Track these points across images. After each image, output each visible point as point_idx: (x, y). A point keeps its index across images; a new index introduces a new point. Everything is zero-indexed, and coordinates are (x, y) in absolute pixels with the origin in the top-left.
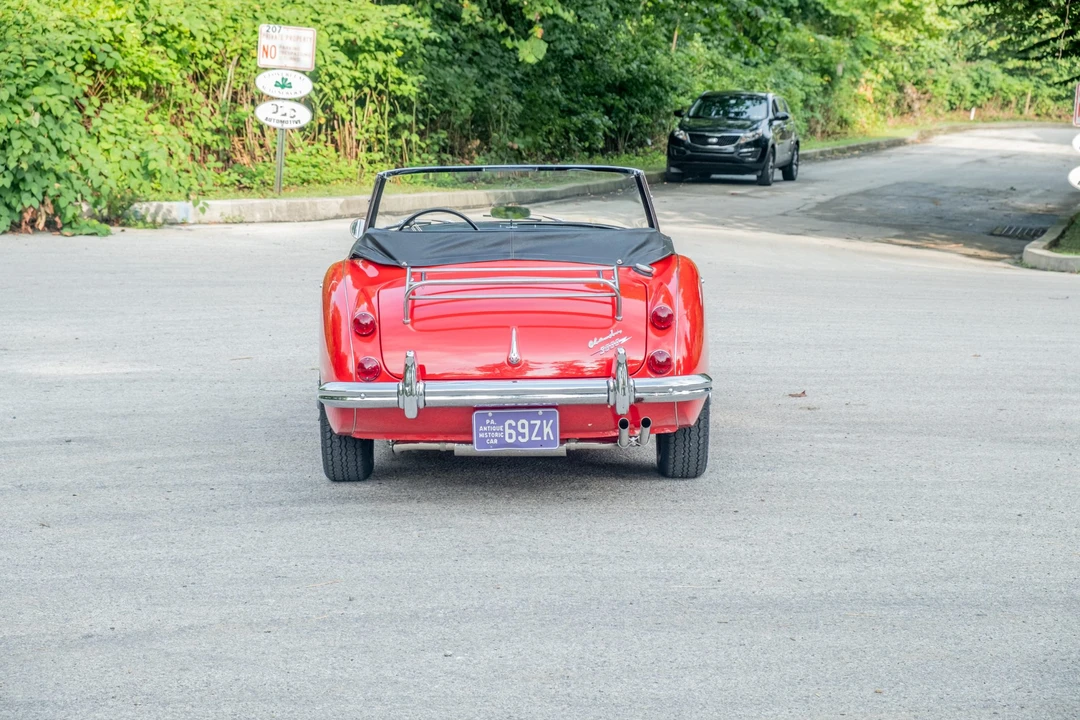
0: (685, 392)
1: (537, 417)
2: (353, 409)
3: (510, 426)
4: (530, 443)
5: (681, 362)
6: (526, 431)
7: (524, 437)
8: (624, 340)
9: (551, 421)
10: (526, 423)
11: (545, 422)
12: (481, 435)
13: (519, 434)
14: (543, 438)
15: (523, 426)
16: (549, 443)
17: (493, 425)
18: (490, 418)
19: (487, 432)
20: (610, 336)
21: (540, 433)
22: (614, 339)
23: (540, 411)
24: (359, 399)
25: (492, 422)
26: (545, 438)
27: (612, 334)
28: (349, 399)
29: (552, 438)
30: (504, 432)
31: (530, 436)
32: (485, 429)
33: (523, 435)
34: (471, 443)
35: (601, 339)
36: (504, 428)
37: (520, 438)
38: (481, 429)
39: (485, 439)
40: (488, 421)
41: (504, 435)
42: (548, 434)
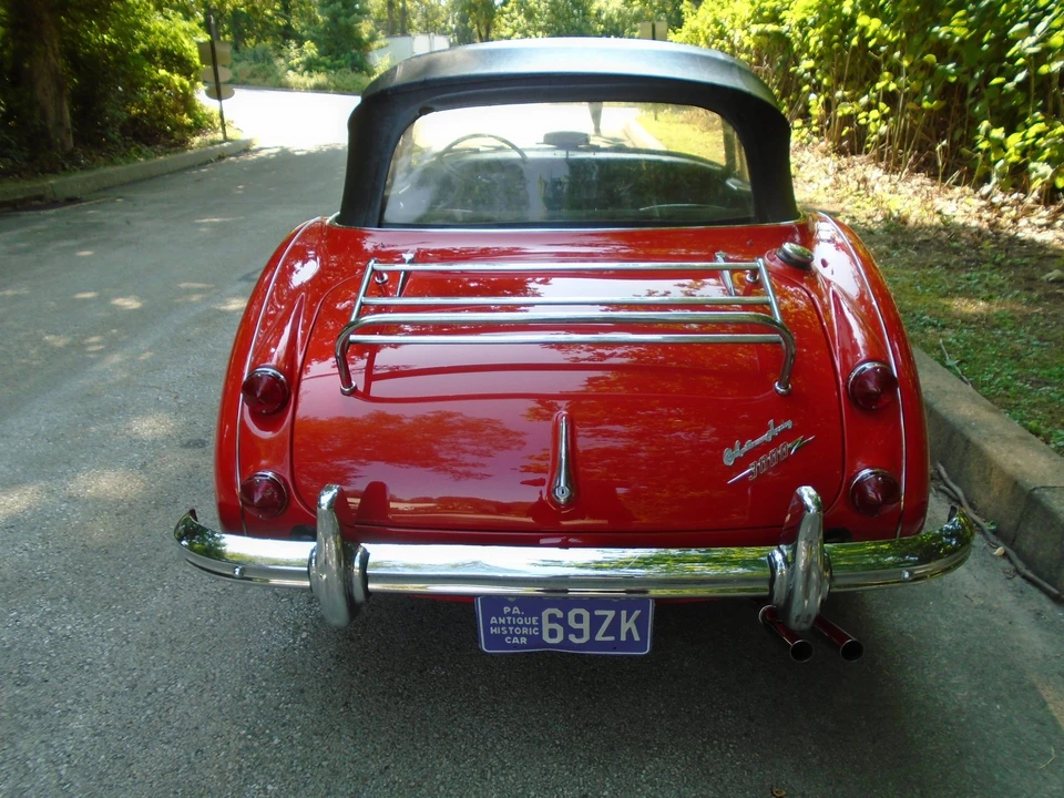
3: (552, 618)
4: (593, 644)
6: (585, 626)
7: (580, 635)
9: (637, 613)
10: (586, 615)
11: (624, 613)
12: (494, 630)
13: (569, 630)
14: (618, 635)
15: (579, 618)
16: (629, 644)
17: (516, 616)
19: (507, 625)
20: (766, 437)
21: (614, 630)
25: (516, 610)
26: (623, 638)
29: (637, 638)
30: (540, 626)
31: (594, 631)
32: (502, 621)
33: (579, 632)
35: (749, 445)
36: (540, 621)
37: (572, 637)
38: (493, 620)
39: (502, 635)
40: (506, 609)
41: (541, 631)
42: (629, 632)
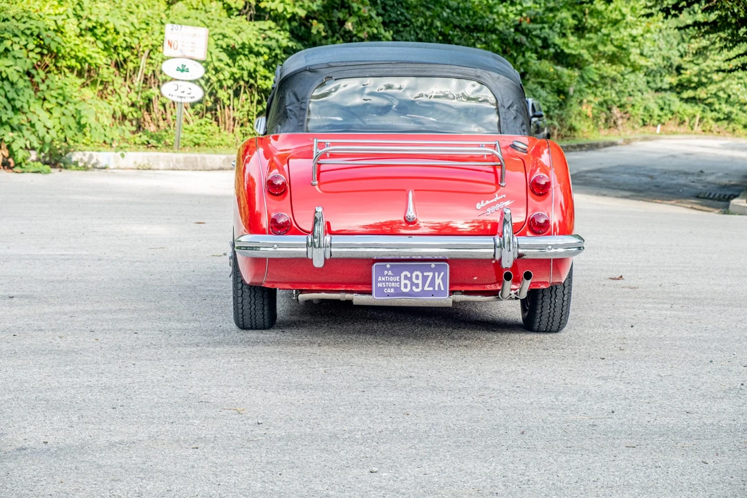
0: (560, 250)
1: (430, 270)
2: (265, 259)
3: (406, 277)
4: (423, 293)
5: (557, 225)
6: (420, 282)
7: (417, 287)
8: (507, 203)
9: (442, 273)
10: (420, 275)
11: (437, 274)
12: (379, 285)
13: (413, 284)
14: (434, 288)
15: (417, 277)
16: (439, 293)
17: (390, 276)
18: (388, 270)
19: (385, 282)
20: (495, 200)
21: (432, 284)
22: (498, 202)
23: (433, 265)
24: (271, 249)
25: (390, 273)
26: (436, 289)
27: (497, 198)
28: (262, 249)
29: (442, 289)
30: (400, 282)
31: (423, 286)
32: (383, 279)
33: (417, 285)
34: (370, 293)
35: (488, 202)
36: (400, 279)
37: (414, 288)
39: (383, 288)
40: (386, 272)
41: (400, 285)
42: (439, 285)
